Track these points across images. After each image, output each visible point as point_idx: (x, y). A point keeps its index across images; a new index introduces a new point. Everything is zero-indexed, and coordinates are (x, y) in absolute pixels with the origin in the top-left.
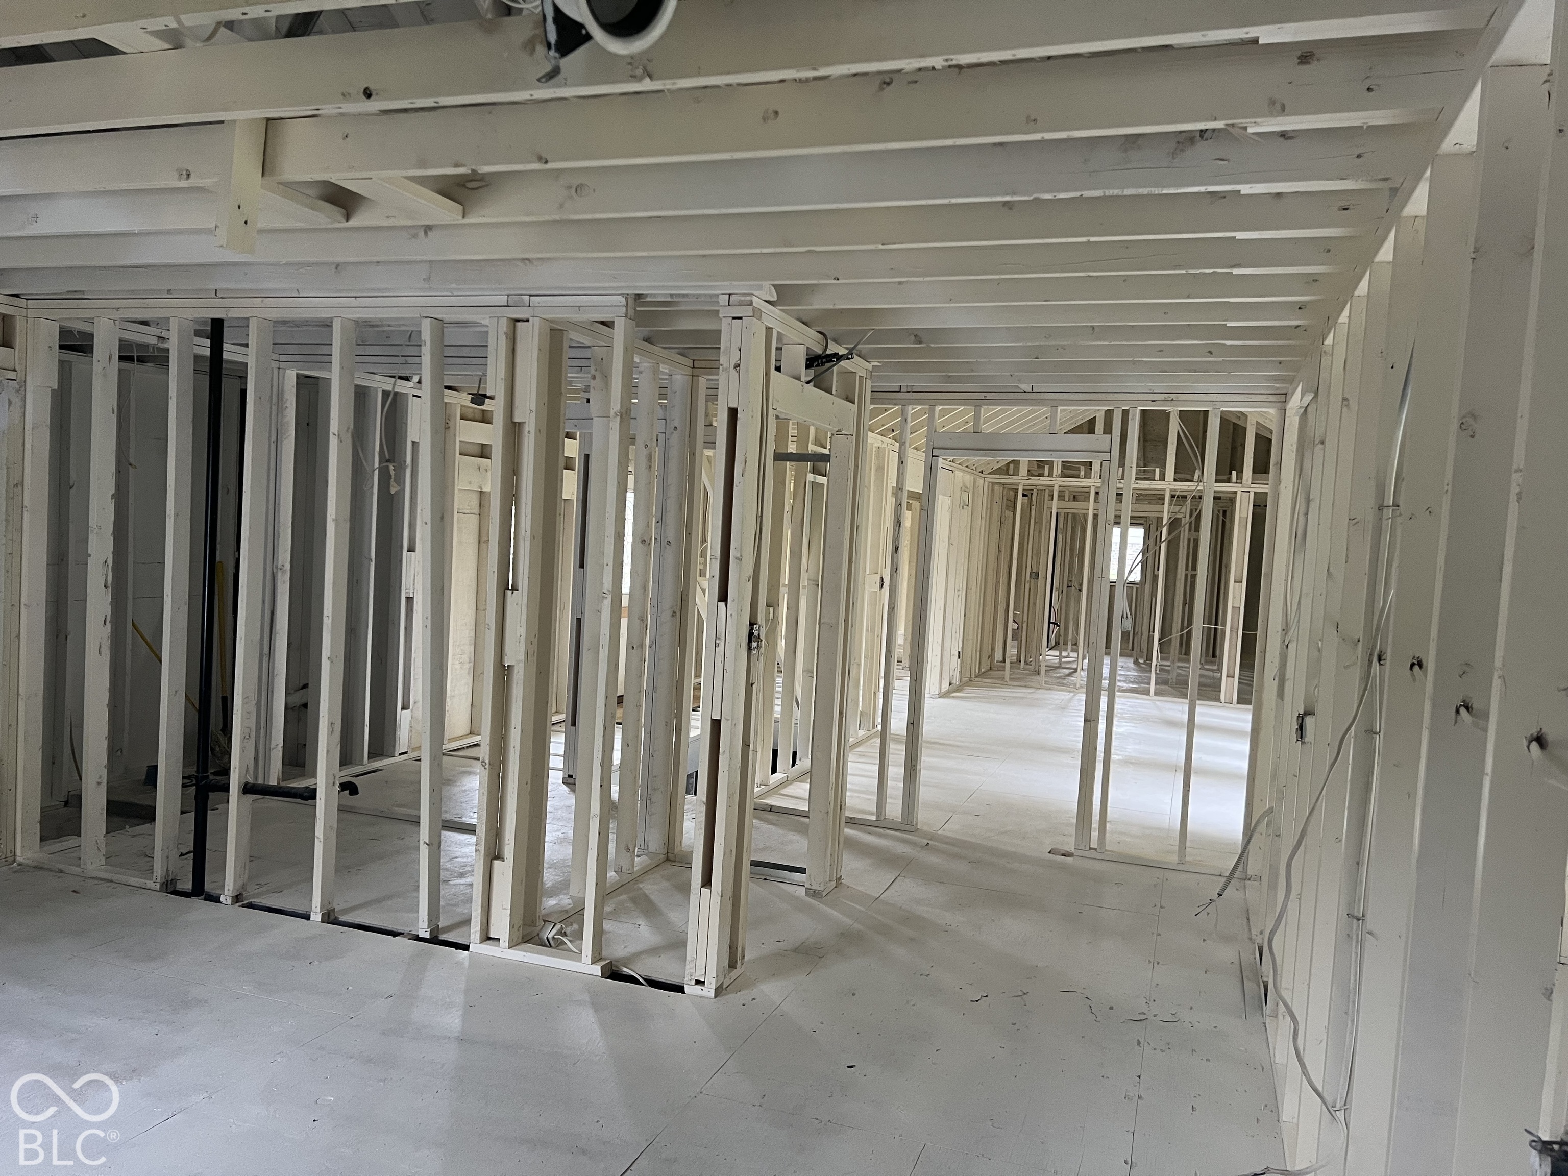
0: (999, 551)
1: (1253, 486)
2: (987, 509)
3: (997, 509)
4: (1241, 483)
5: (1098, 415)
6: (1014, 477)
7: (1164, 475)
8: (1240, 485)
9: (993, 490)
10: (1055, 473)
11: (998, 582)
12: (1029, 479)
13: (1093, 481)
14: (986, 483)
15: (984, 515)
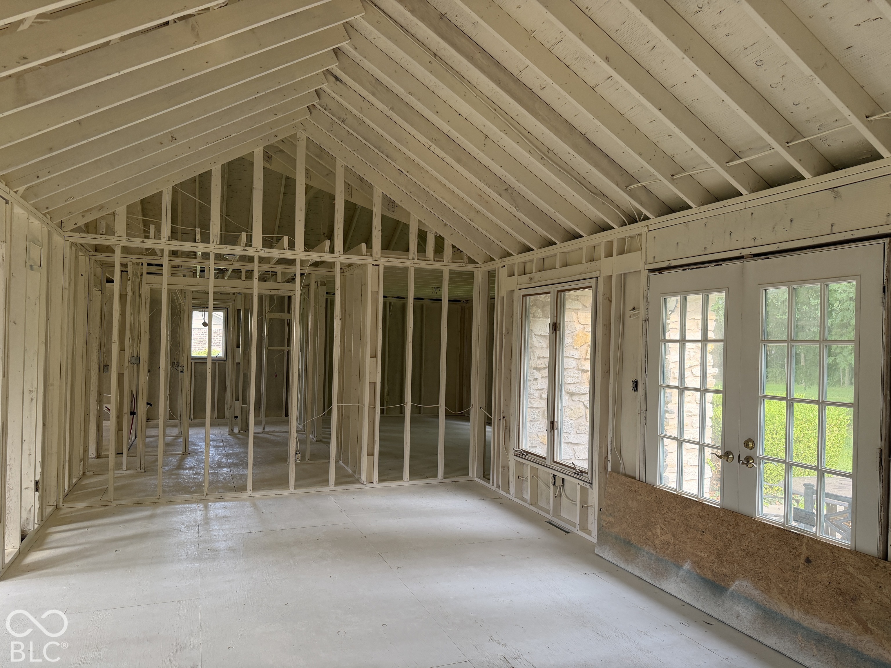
0: (88, 333)
1: (382, 259)
2: (70, 280)
3: (82, 282)
4: (371, 256)
5: (213, 169)
6: (108, 237)
7: (294, 243)
8: (370, 258)
9: (76, 258)
10: (163, 234)
11: (88, 370)
12: (130, 241)
13: (212, 246)
14: (68, 244)
15: (66, 285)
